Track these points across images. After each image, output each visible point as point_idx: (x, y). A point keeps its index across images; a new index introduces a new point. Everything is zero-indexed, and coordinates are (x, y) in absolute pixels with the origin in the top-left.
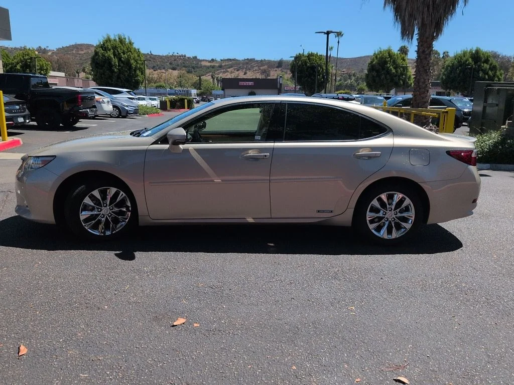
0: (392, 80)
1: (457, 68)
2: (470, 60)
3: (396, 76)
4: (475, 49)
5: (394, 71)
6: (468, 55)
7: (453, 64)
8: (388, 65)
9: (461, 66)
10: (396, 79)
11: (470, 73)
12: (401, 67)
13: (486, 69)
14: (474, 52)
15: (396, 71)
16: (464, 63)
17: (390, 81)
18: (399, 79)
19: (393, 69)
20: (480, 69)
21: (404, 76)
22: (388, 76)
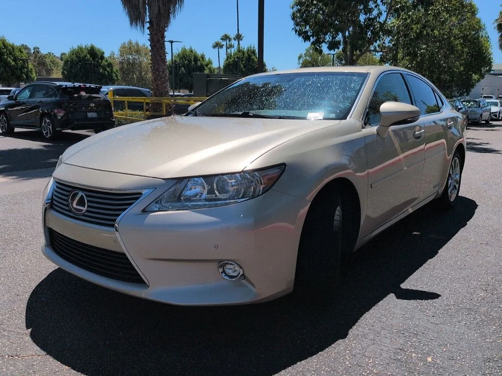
0: (13, 74)
1: (77, 63)
2: (89, 56)
3: (17, 69)
4: (89, 45)
5: (13, 63)
6: (85, 52)
7: (72, 59)
8: (6, 57)
9: (80, 61)
10: (18, 72)
11: (91, 68)
12: (20, 60)
13: (104, 65)
14: (89, 48)
15: (16, 64)
16: (83, 59)
17: (11, 75)
18: (22, 73)
19: (11, 61)
20: (99, 65)
21: (26, 70)
22: (7, 69)
